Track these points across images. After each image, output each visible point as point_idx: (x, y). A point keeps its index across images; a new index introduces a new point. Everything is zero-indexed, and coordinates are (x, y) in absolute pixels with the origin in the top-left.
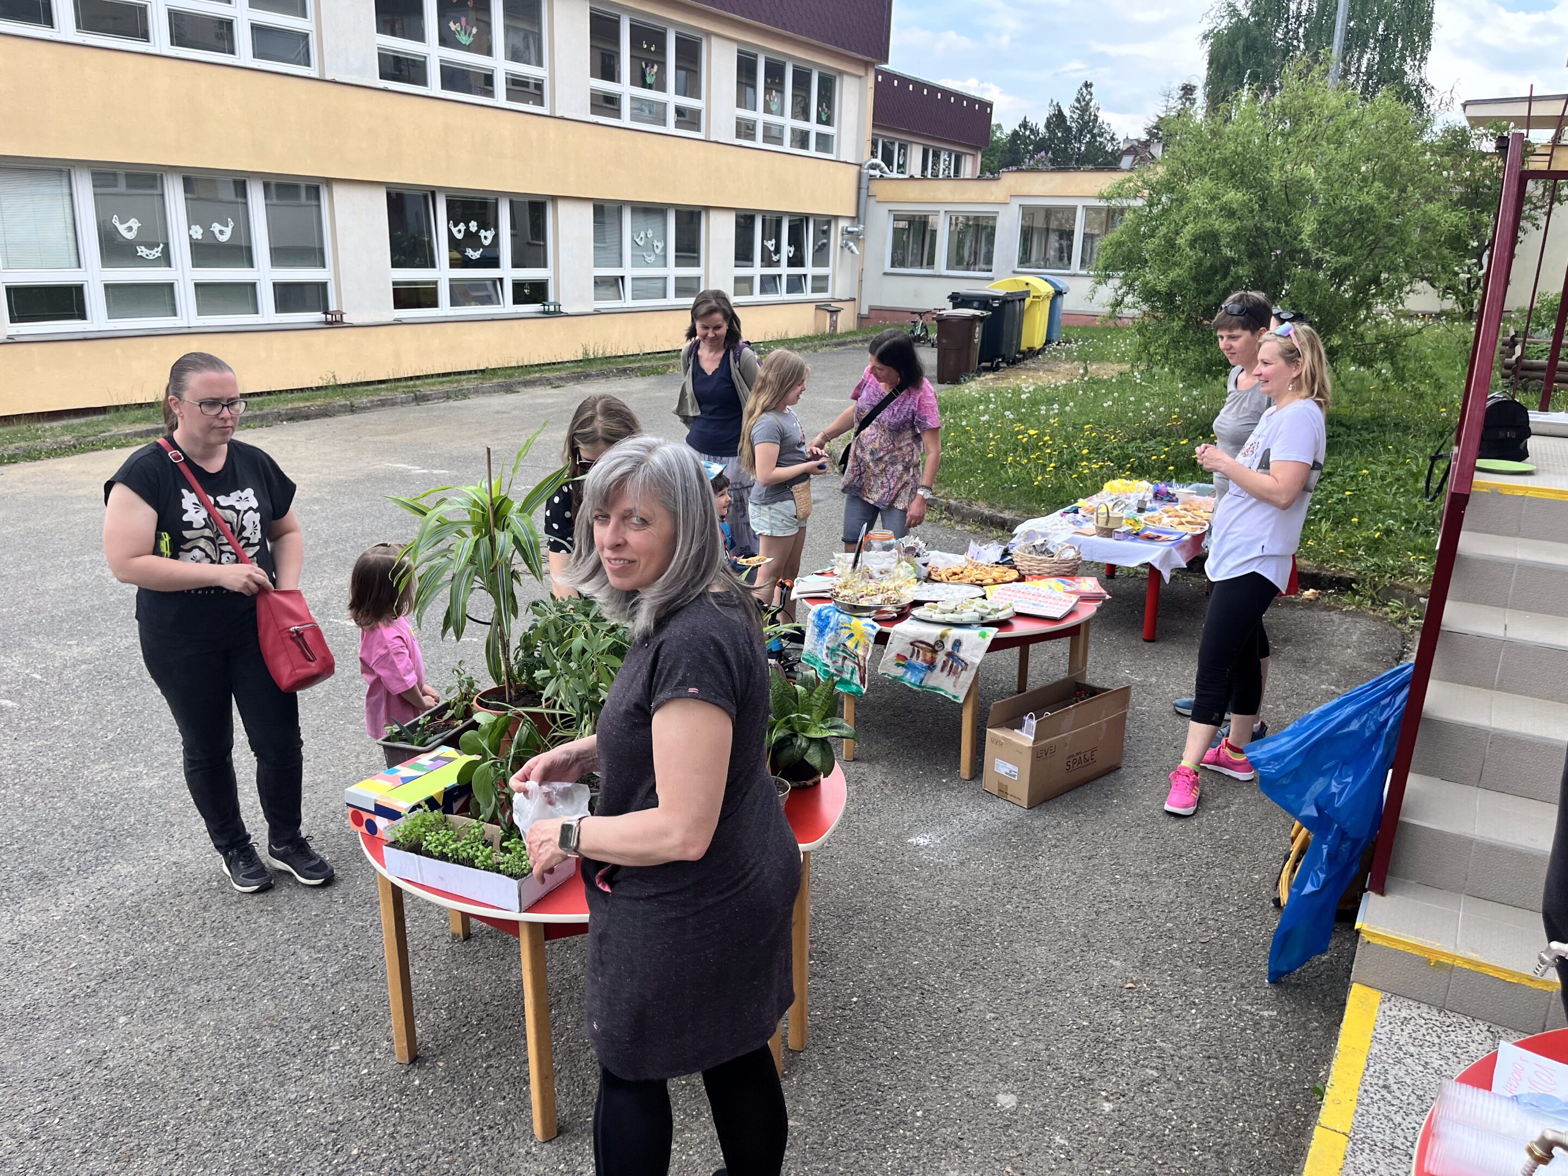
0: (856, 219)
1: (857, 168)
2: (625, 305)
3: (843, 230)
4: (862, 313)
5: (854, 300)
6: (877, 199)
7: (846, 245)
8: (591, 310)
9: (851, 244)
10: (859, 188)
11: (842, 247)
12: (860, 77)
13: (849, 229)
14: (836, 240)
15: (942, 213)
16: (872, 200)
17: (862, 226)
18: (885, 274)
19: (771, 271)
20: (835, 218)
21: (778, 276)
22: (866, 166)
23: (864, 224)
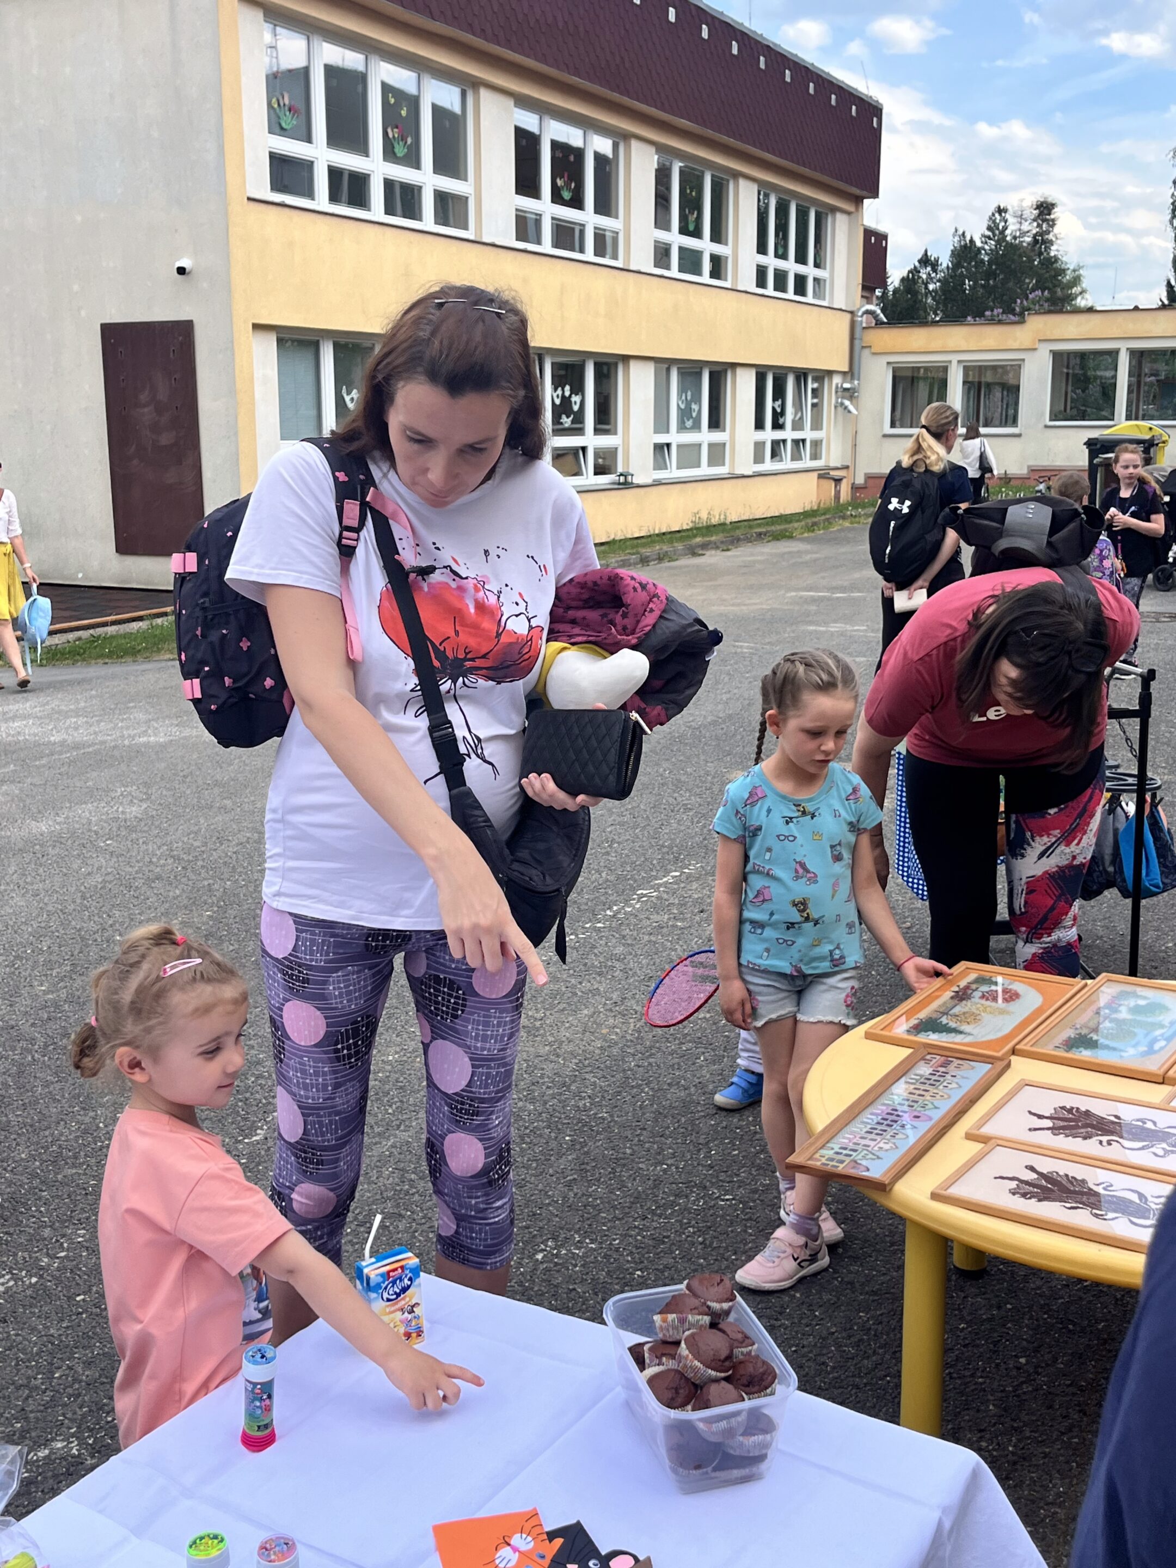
0: (851, 373)
1: (848, 316)
2: (672, 476)
3: (837, 387)
4: (857, 482)
5: (847, 467)
6: (873, 350)
7: (842, 404)
8: (649, 481)
9: (847, 403)
10: (852, 339)
11: (836, 407)
12: (849, 213)
13: (847, 385)
14: (829, 399)
15: (954, 364)
16: (866, 352)
17: (856, 382)
18: (885, 436)
19: (779, 435)
20: (830, 373)
21: (784, 441)
22: (860, 314)
23: (859, 379)
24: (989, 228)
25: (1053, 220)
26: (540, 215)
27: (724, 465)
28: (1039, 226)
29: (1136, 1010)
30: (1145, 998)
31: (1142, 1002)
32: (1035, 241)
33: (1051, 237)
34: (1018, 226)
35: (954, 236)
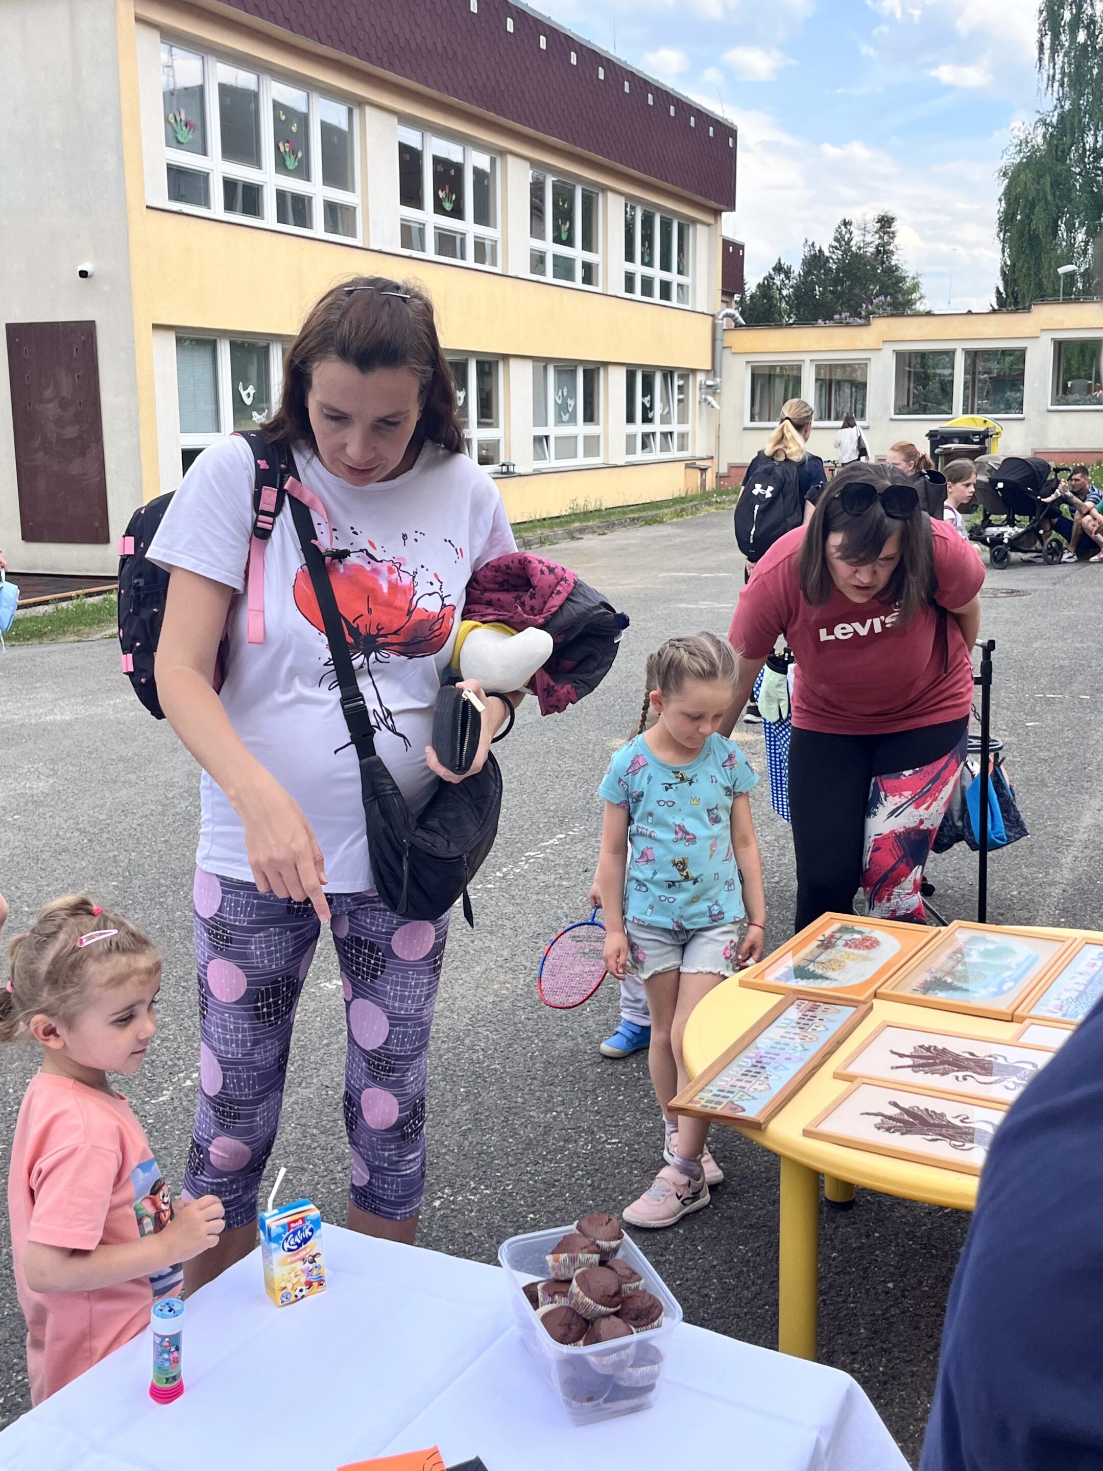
0: (713, 371)
1: (710, 318)
2: (551, 465)
3: (701, 385)
4: (721, 471)
5: (712, 458)
6: (733, 351)
7: (706, 400)
8: (530, 471)
9: (710, 398)
10: (714, 340)
11: (700, 402)
12: (709, 225)
13: (710, 383)
14: (694, 394)
15: (807, 362)
16: (727, 352)
17: (718, 380)
18: (745, 429)
19: (648, 428)
20: (694, 371)
21: (654, 434)
22: (720, 317)
23: (721, 377)
24: (836, 239)
25: (893, 233)
26: (424, 225)
27: (598, 455)
28: (880, 238)
29: (986, 954)
30: (993, 942)
31: (991, 947)
32: (878, 252)
33: (891, 247)
34: (862, 238)
35: (804, 246)
